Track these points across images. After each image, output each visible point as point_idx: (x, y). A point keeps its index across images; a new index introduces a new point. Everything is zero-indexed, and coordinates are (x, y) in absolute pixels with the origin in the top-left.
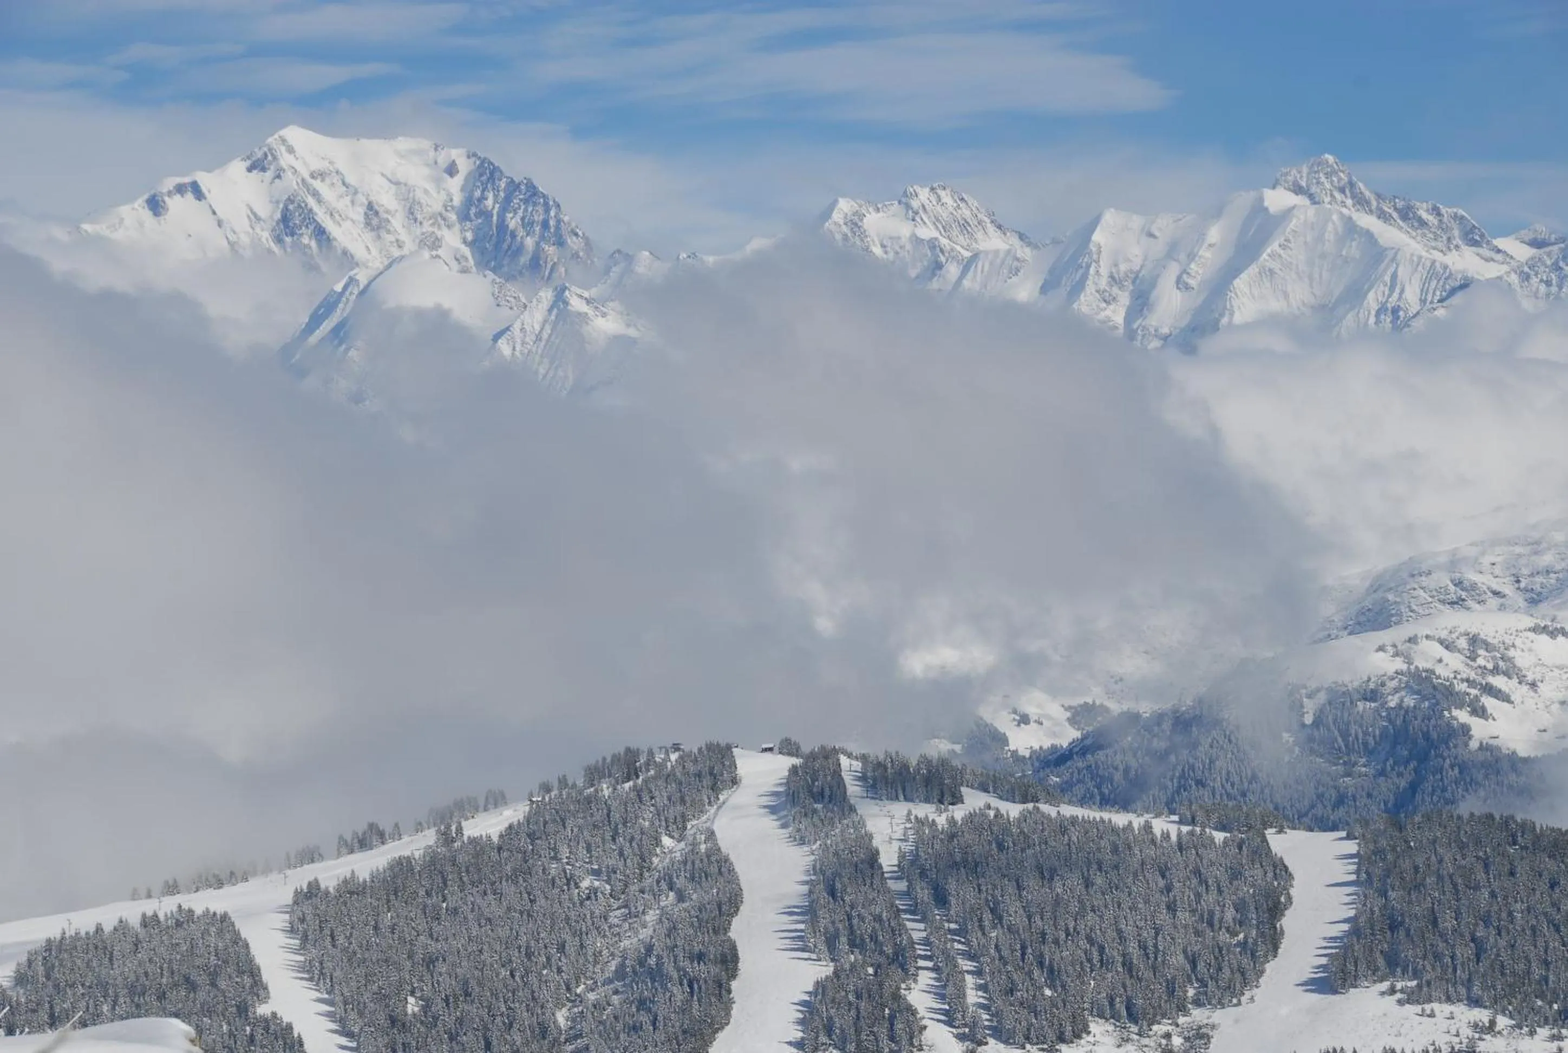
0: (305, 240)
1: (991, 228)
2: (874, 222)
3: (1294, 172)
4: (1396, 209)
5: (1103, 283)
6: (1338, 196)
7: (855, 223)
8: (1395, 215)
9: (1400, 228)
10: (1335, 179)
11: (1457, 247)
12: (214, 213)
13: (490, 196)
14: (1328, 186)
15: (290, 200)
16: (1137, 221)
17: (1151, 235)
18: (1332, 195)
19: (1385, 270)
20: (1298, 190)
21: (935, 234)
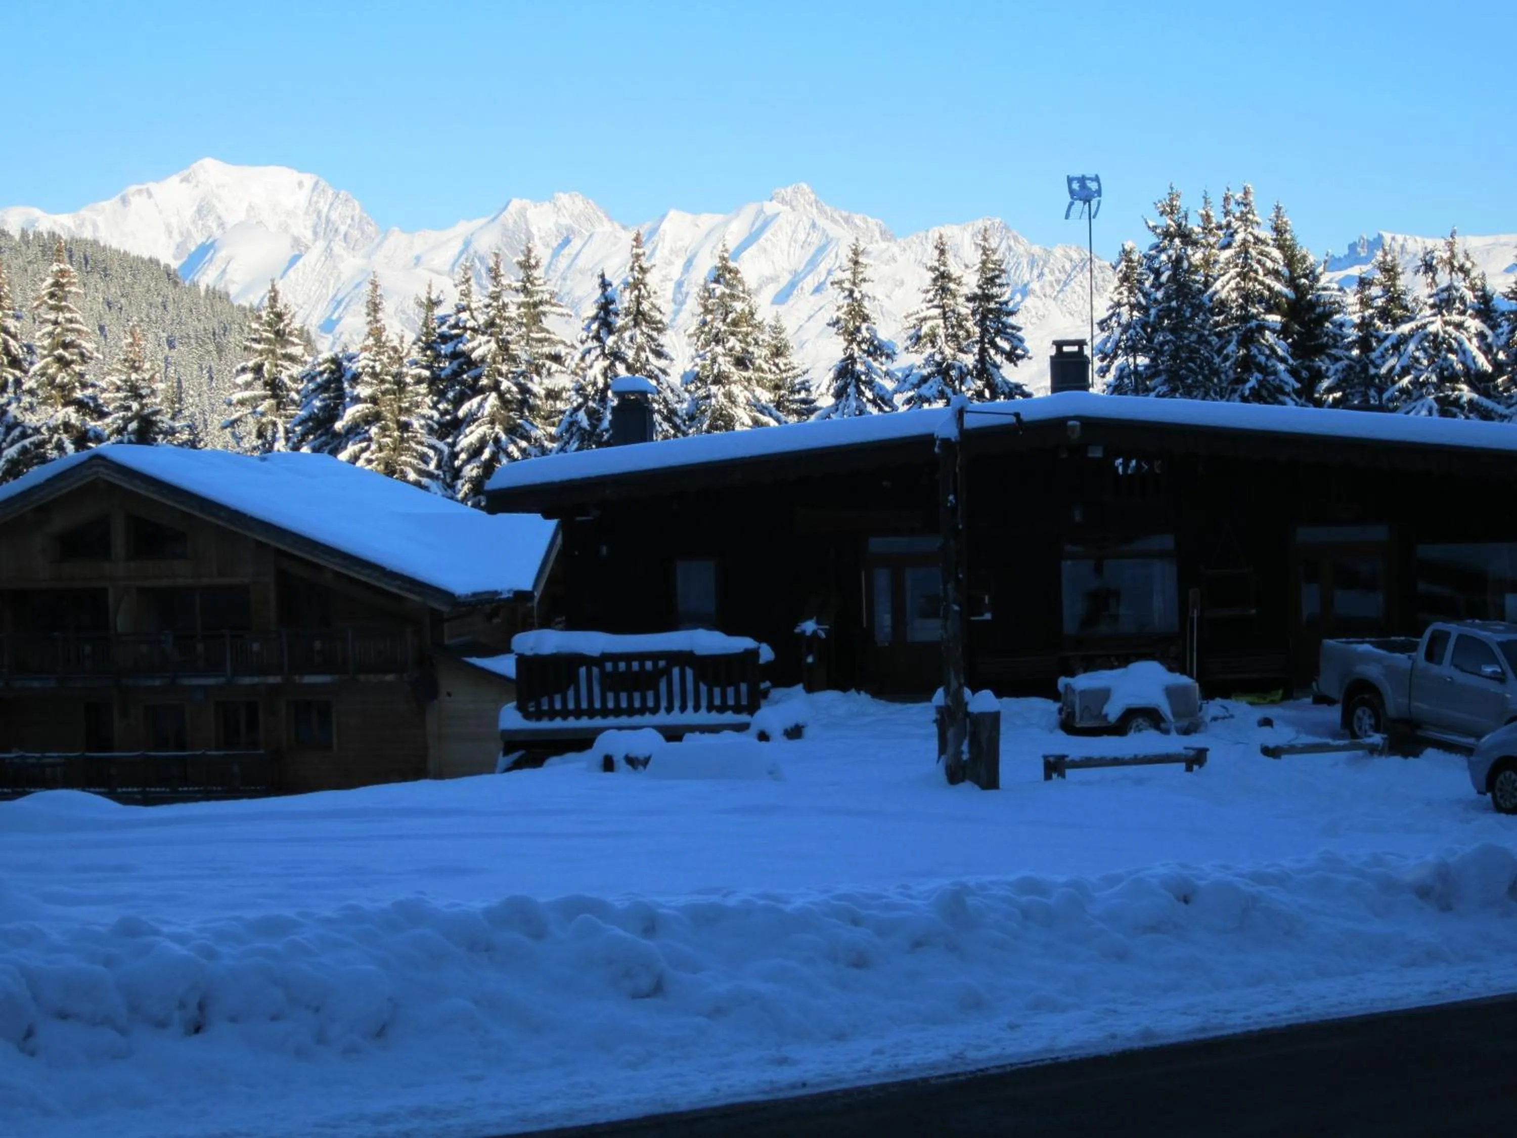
0: (210, 223)
1: (605, 220)
2: (533, 213)
3: (783, 191)
4: (841, 217)
5: (666, 252)
6: (808, 207)
7: (522, 213)
8: (841, 221)
9: (844, 229)
10: (807, 198)
11: (877, 241)
12: (157, 206)
13: (322, 201)
14: (802, 201)
15: (203, 200)
16: (689, 217)
17: (697, 226)
18: (805, 208)
19: (831, 251)
20: (783, 201)
21: (571, 222)
